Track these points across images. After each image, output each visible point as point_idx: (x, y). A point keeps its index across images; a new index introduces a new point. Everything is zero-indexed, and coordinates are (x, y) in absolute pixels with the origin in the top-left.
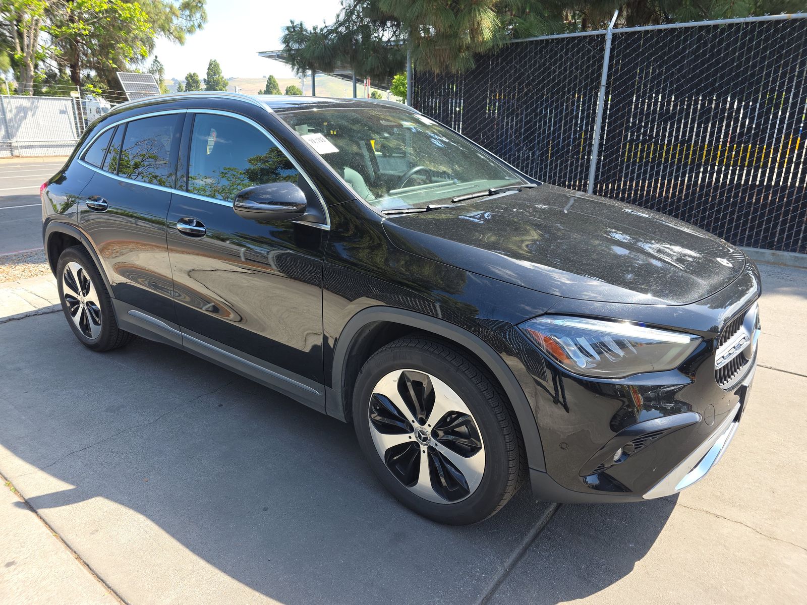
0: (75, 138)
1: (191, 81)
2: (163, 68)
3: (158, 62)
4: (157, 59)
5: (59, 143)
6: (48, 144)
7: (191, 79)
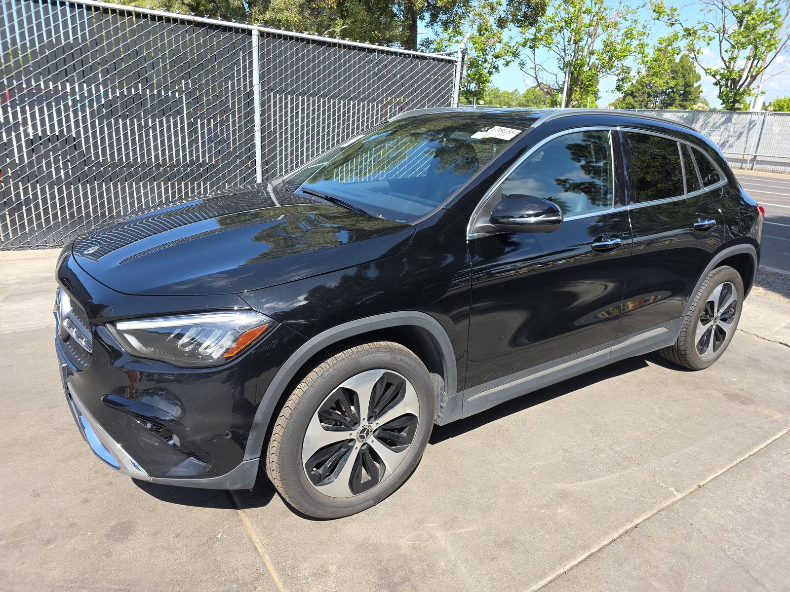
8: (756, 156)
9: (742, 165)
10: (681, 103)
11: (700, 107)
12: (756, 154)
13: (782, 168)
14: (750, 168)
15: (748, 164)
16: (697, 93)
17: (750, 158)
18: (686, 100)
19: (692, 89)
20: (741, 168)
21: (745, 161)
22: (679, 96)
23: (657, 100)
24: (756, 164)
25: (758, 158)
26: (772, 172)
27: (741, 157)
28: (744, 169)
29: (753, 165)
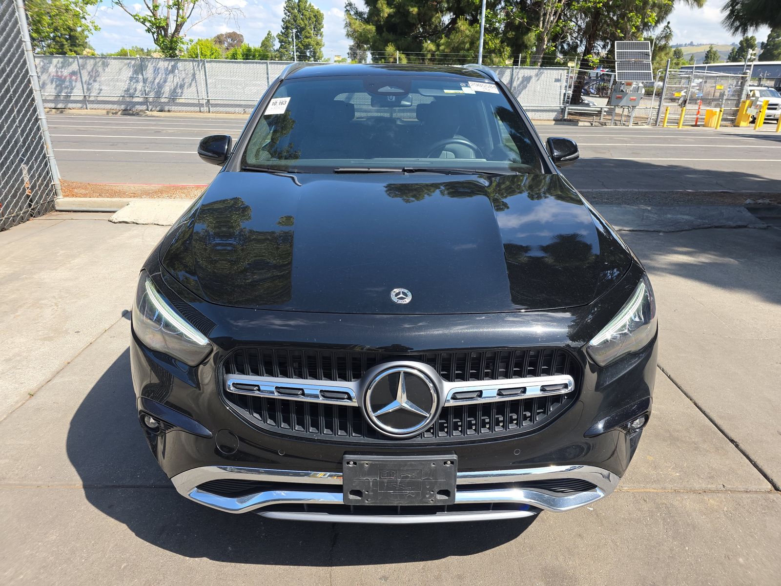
0: (560, 104)
1: (745, 45)
2: (672, 34)
3: (669, 28)
4: (669, 25)
5: (546, 108)
6: (537, 109)
7: (746, 43)
8: (209, 100)
9: (200, 109)
10: (71, 48)
11: (89, 53)
12: (209, 98)
13: (231, 109)
14: (208, 111)
15: (205, 108)
16: (84, 38)
17: (204, 102)
18: (75, 46)
19: (77, 34)
20: (200, 112)
21: (202, 105)
22: (67, 41)
23: (44, 45)
24: (211, 107)
25: (211, 102)
26: (226, 113)
27: (196, 102)
28: (203, 112)
29: (209, 109)
